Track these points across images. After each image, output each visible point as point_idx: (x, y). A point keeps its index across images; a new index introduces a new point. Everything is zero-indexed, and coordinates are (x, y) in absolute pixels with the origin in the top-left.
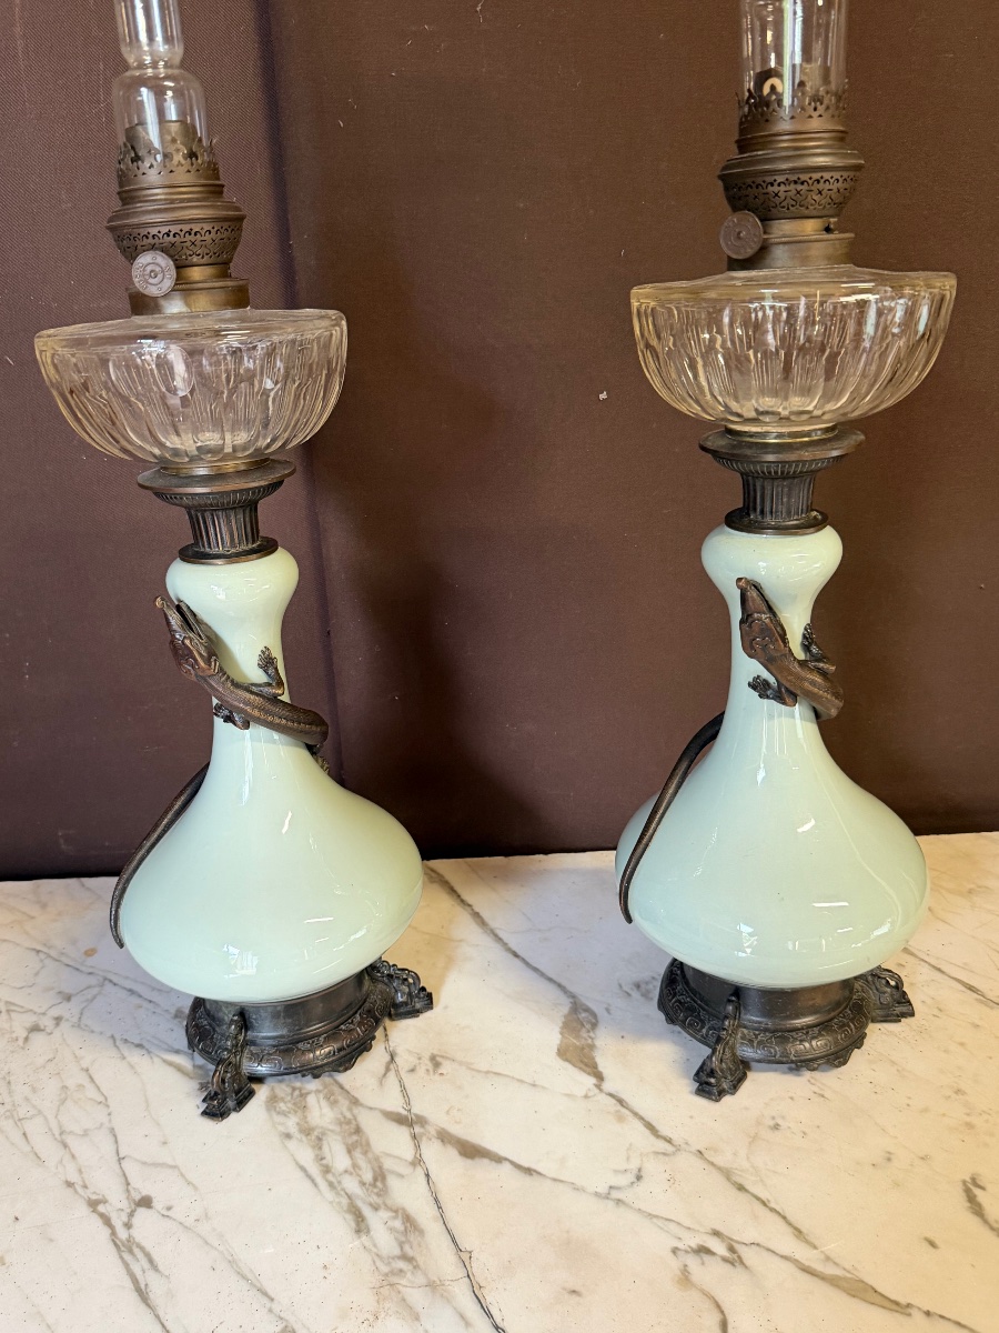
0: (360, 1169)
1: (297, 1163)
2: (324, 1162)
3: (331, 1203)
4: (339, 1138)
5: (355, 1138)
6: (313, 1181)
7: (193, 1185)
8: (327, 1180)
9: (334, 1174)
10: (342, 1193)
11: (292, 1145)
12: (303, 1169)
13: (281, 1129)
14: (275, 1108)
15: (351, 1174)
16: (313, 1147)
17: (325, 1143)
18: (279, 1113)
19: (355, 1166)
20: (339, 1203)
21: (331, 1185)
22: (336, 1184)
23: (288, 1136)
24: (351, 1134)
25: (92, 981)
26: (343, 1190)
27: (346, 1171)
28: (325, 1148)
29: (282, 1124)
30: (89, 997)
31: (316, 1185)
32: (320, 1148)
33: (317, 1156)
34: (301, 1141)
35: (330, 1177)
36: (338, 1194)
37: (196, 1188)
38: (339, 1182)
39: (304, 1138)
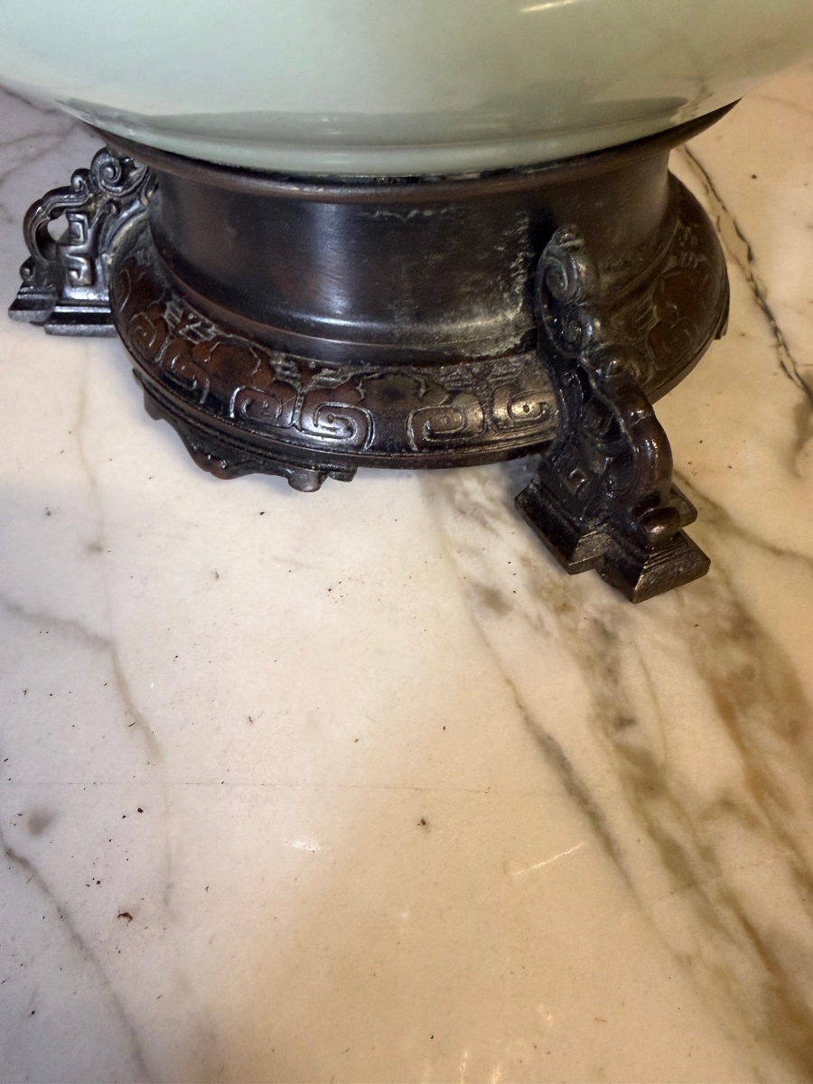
0: (785, 805)
1: (528, 721)
2: (632, 737)
3: (685, 962)
4: (677, 644)
5: (737, 656)
6: (595, 819)
7: (149, 736)
8: (653, 832)
9: (679, 811)
10: (727, 916)
11: (508, 635)
12: (550, 750)
13: (467, 565)
14: (450, 491)
15: (751, 823)
16: (587, 663)
17: (626, 653)
18: (462, 512)
19: (760, 782)
20: (723, 974)
21: (672, 856)
22: (700, 870)
23: (493, 600)
24: (720, 638)
25: (51, 124)
26: (730, 899)
27: (727, 804)
28: (632, 677)
29: (475, 552)
30: (32, 151)
31: (609, 844)
32: (611, 673)
33: (602, 703)
34: (538, 627)
35: (662, 814)
36: (708, 918)
37: (153, 750)
38: (708, 854)
39: (550, 621)
